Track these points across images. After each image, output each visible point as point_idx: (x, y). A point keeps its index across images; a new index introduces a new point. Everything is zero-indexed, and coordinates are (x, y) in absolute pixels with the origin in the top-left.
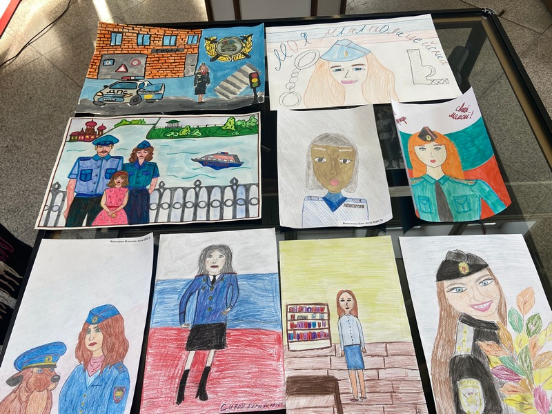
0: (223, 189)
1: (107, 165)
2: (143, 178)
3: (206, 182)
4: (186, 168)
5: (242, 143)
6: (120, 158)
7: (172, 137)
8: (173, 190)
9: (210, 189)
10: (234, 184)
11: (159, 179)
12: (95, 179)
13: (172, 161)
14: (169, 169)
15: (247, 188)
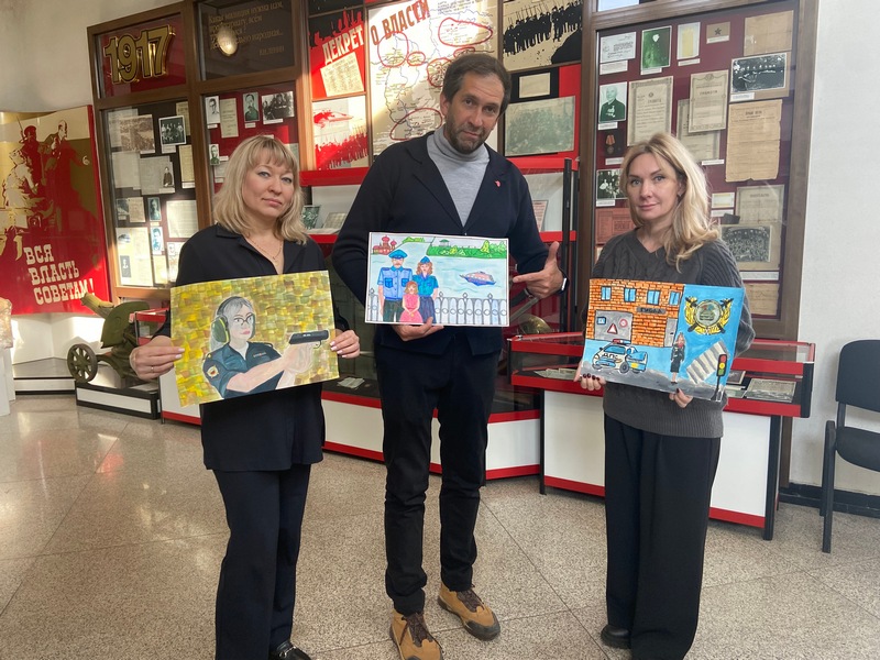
0: (483, 301)
1: (402, 275)
2: (427, 288)
3: (472, 295)
4: (457, 283)
5: (494, 266)
6: (410, 270)
7: (444, 255)
8: (449, 299)
9: (474, 300)
10: (490, 298)
11: (439, 290)
12: (395, 286)
13: (446, 276)
14: (445, 283)
15: (499, 302)
